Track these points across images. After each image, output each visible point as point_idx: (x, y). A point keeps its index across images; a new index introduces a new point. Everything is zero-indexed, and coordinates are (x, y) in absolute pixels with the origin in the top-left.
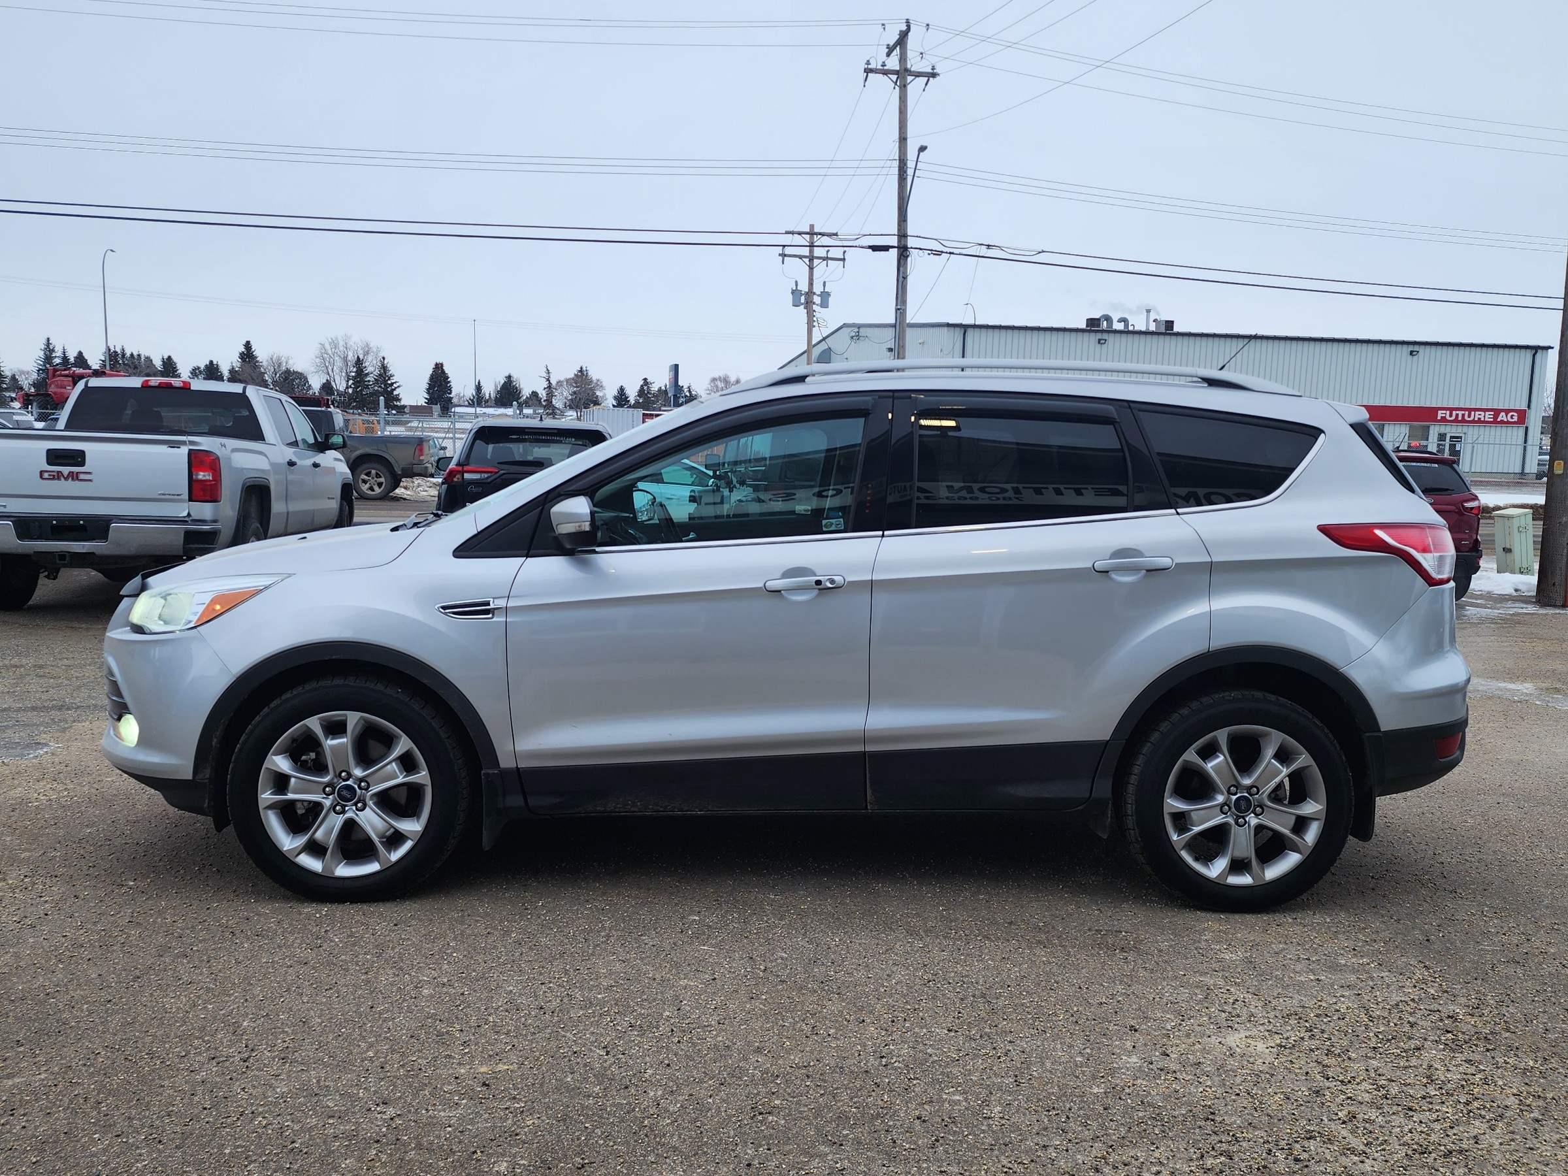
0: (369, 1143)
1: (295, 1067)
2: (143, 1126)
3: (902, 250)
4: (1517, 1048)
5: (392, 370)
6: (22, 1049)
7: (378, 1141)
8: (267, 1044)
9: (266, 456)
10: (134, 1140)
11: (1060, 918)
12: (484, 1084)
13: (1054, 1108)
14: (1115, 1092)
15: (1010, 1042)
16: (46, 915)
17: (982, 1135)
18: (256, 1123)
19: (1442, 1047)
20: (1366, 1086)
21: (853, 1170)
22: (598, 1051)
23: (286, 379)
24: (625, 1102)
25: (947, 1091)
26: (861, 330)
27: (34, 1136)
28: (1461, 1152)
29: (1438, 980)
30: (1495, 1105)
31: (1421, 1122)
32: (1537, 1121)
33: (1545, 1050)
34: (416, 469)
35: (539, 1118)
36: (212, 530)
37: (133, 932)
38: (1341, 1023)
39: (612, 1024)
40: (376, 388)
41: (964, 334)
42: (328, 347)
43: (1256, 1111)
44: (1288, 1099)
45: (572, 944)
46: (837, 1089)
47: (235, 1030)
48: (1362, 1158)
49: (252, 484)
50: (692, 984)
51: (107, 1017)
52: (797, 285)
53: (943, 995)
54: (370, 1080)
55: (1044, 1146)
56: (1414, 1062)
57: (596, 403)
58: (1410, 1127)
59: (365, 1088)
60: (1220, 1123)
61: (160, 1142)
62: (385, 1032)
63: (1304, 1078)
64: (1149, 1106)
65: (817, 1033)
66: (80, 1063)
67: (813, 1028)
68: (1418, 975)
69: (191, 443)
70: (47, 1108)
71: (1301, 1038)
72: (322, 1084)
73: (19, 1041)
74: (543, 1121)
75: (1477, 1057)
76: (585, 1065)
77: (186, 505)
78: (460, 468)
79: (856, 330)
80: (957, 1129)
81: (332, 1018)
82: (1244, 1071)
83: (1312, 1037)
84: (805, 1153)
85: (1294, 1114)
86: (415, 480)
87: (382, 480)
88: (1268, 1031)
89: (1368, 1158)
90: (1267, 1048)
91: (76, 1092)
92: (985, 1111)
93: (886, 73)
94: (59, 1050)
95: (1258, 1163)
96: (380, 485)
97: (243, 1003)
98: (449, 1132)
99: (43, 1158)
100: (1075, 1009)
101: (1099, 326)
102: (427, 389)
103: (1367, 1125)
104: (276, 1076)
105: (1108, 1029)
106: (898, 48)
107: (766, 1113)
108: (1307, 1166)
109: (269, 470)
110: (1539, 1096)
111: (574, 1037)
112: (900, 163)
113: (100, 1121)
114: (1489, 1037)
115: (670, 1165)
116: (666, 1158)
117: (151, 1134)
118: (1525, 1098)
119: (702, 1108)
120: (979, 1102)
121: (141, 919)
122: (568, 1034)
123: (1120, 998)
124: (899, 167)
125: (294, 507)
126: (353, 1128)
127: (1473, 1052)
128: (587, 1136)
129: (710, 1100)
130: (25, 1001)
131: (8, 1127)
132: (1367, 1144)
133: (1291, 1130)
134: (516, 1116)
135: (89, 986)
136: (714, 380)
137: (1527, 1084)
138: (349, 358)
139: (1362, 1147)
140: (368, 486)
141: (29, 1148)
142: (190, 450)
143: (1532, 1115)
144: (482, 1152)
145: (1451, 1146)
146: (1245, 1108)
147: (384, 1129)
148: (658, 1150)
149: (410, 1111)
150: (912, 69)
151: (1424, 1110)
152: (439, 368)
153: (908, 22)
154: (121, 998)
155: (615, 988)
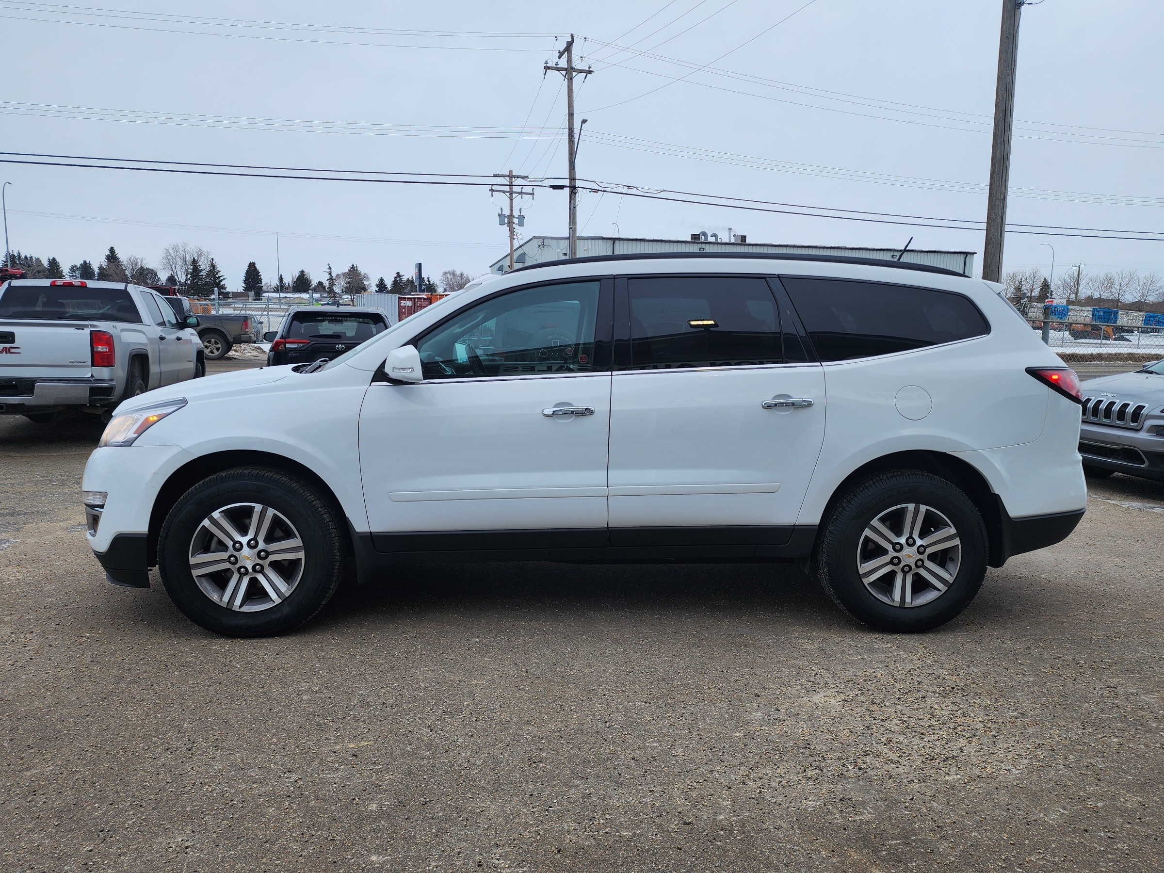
0: (283, 798)
1: (224, 751)
2: (127, 797)
3: (572, 188)
4: (980, 694)
5: (219, 267)
6: (32, 750)
7: (289, 796)
8: (202, 738)
9: (144, 333)
10: (122, 806)
11: (706, 628)
12: (354, 755)
13: (714, 747)
14: (750, 735)
15: (684, 708)
16: (31, 659)
17: (673, 767)
18: (205, 790)
19: (938, 695)
20: (896, 721)
21: (596, 793)
22: (425, 729)
23: (141, 274)
24: (447, 761)
25: (649, 741)
26: (545, 241)
27: (53, 808)
28: (953, 758)
29: (932, 655)
30: (970, 728)
31: (929, 741)
32: (995, 736)
33: (996, 694)
34: (243, 338)
35: (392, 774)
36: (109, 386)
37: (95, 668)
38: (879, 684)
39: (432, 712)
40: (208, 280)
41: (614, 244)
42: (171, 251)
43: (834, 741)
44: (852, 732)
45: (398, 661)
46: (580, 744)
47: (180, 730)
48: (897, 765)
49: (136, 353)
50: (480, 683)
51: (89, 726)
52: (502, 211)
53: (639, 681)
54: (277, 757)
55: (711, 771)
56: (922, 705)
57: (365, 290)
58: (923, 745)
59: (274, 763)
60: (814, 749)
61: (141, 806)
62: (282, 725)
63: (860, 719)
64: (771, 742)
65: (564, 710)
66: (75, 758)
67: (561, 706)
68: (921, 653)
69: (92, 326)
70: (58, 789)
71: (856, 695)
72: (245, 761)
73: (29, 745)
74: (396, 776)
75: (957, 700)
76: (418, 739)
77: (90, 369)
78: (283, 340)
79: (542, 241)
80: (657, 764)
81: (244, 718)
82: (825, 717)
83: (862, 694)
84: (566, 785)
85: (856, 741)
86: (242, 345)
87: (219, 346)
88: (836, 692)
89: (901, 765)
90: (837, 702)
91: (77, 778)
92: (673, 752)
93: (558, 69)
94: (59, 750)
95: (838, 772)
96: (218, 349)
97: (181, 712)
98: (335, 788)
99: (62, 822)
100: (721, 685)
101: (699, 239)
102: (244, 281)
103: (899, 745)
104: (213, 758)
105: (742, 696)
106: (566, 53)
107: (538, 762)
108: (866, 772)
109: (147, 344)
110: (995, 722)
111: (408, 721)
112: (569, 130)
113: (97, 795)
114: (964, 688)
115: (481, 798)
116: (478, 794)
117: (134, 802)
118: (987, 723)
119: (498, 762)
120: (669, 746)
121: (99, 659)
122: (404, 720)
123: (747, 677)
124: (569, 133)
125: (165, 368)
126: (271, 789)
127: (955, 697)
128: (425, 784)
129: (501, 756)
130: (28, 719)
131: (33, 803)
132: (900, 756)
133: (855, 751)
134: (377, 774)
135: (72, 706)
136: (445, 273)
137: (987, 715)
138: (187, 259)
139: (897, 759)
140: (209, 350)
141: (51, 816)
142: (91, 331)
143: (991, 733)
144: (359, 799)
145: (947, 755)
146: (827, 739)
147: (292, 788)
148: (472, 789)
149: (307, 776)
150: (576, 68)
151: (930, 734)
152: (252, 266)
153: (572, 35)
154: (96, 713)
155: (430, 688)
